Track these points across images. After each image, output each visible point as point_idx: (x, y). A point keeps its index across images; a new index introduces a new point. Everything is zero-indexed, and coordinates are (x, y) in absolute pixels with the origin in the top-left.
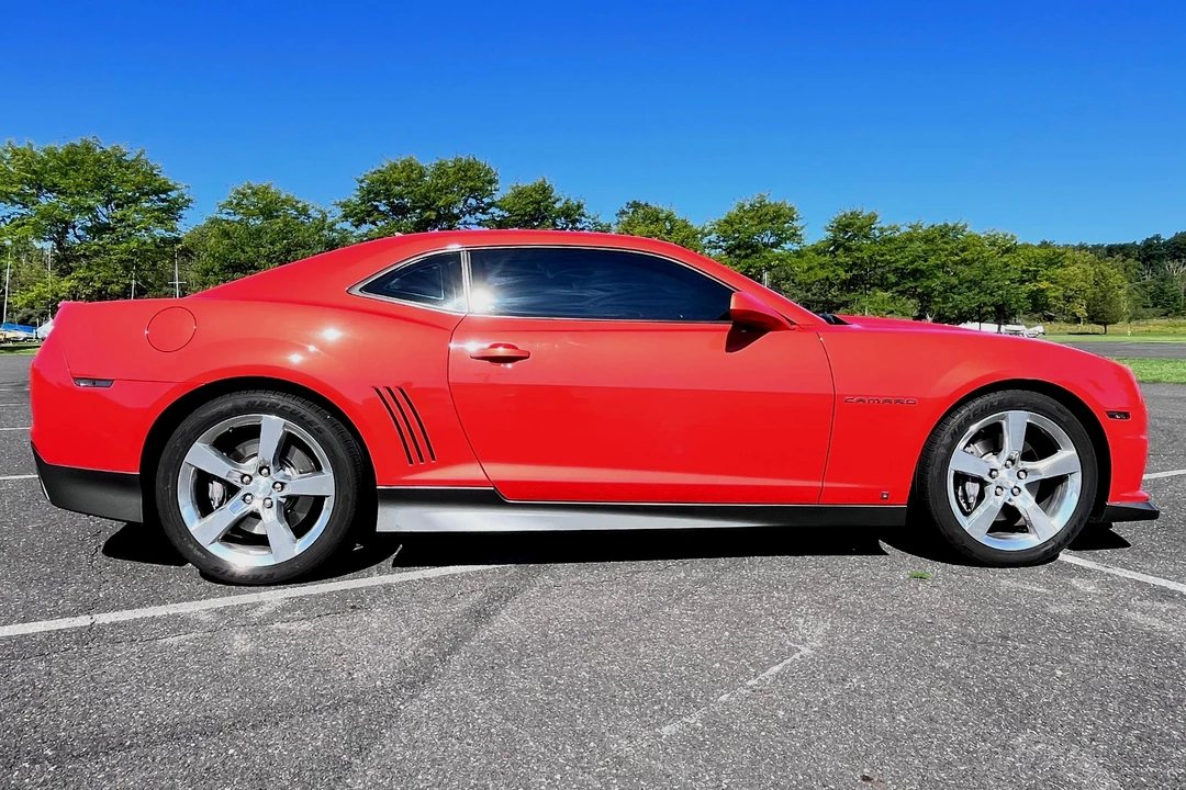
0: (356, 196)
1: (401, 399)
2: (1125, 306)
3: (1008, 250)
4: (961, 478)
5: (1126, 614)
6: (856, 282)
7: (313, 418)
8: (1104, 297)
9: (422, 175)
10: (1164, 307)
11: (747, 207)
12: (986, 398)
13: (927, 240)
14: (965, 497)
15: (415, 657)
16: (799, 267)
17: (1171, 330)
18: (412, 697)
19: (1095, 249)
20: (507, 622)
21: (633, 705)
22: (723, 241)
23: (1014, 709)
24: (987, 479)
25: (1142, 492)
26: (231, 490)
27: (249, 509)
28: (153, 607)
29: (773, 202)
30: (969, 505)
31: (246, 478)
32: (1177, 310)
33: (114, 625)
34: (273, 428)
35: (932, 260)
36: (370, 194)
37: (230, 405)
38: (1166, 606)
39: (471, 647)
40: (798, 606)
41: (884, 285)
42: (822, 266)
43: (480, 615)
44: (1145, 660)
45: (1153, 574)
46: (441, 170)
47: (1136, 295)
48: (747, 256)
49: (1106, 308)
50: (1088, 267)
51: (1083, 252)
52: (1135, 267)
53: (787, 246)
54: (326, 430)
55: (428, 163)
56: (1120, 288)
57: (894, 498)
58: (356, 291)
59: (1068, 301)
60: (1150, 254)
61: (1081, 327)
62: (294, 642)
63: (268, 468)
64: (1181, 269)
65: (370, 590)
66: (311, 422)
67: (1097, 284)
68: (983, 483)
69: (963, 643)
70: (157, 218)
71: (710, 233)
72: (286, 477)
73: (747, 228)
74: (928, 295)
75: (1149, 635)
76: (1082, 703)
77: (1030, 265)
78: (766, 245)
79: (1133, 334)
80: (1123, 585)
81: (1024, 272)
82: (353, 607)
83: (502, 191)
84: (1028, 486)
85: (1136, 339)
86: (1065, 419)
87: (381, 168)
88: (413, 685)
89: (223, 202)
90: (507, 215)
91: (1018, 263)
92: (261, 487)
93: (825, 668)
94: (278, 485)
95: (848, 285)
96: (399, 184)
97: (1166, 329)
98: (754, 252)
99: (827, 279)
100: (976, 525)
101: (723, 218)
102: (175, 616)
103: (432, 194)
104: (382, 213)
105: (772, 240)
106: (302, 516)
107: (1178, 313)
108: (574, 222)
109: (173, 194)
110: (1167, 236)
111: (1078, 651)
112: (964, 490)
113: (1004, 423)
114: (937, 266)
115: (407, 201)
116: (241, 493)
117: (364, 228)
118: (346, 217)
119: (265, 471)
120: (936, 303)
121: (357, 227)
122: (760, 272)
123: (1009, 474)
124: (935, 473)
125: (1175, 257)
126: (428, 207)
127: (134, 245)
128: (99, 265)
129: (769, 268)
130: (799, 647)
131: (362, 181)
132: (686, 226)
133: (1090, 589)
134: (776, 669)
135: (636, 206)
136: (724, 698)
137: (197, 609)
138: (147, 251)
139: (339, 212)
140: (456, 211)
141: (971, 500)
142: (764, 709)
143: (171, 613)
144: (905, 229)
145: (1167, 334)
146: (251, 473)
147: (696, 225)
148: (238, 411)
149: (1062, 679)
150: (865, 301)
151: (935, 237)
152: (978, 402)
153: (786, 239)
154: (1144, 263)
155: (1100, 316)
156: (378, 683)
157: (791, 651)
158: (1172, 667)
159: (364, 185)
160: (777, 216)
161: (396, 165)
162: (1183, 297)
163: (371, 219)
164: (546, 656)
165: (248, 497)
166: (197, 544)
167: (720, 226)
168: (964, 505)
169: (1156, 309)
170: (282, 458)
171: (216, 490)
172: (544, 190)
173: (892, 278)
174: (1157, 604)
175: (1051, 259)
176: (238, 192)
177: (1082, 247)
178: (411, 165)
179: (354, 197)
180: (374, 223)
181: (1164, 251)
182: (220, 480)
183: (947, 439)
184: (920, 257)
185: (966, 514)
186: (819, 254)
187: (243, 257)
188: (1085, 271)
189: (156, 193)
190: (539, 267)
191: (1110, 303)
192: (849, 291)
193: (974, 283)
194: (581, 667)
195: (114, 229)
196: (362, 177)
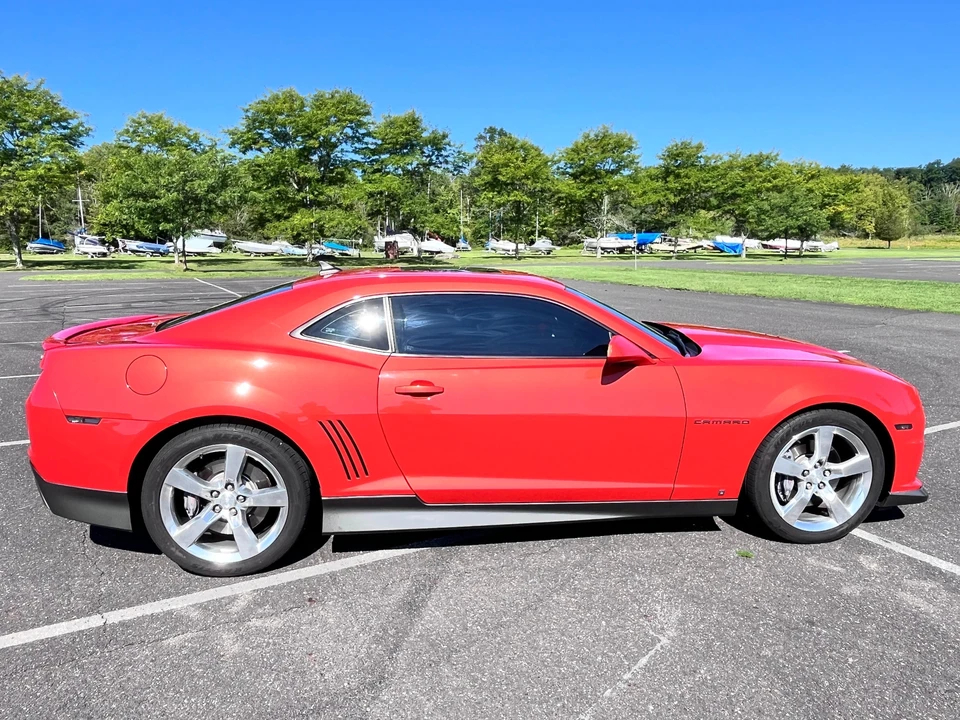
0: (243, 125)
1: (339, 430)
2: (906, 222)
3: (813, 177)
4: (780, 478)
5: (901, 594)
6: (685, 205)
7: (268, 446)
8: (890, 216)
9: (303, 106)
10: (938, 224)
11: (592, 136)
12: (803, 416)
13: (746, 169)
14: (783, 490)
15: (369, 656)
16: (634, 190)
17: (943, 244)
18: (373, 698)
19: (885, 173)
20: (434, 615)
21: (540, 703)
22: (571, 167)
23: (819, 699)
24: (801, 477)
25: (917, 482)
26: (202, 503)
27: (219, 516)
28: (149, 604)
29: (615, 133)
30: (785, 497)
31: (215, 493)
32: (949, 227)
33: (122, 624)
34: (235, 454)
35: (749, 186)
36: (255, 123)
37: (200, 438)
38: (928, 585)
39: (410, 642)
40: (656, 590)
41: (707, 206)
42: (655, 191)
43: (412, 607)
44: (913, 644)
45: (920, 548)
46: (320, 103)
47: (917, 214)
48: (590, 182)
49: (892, 227)
50: (878, 189)
51: (876, 175)
52: (917, 188)
53: (626, 172)
54: (280, 455)
55: (308, 96)
56: (904, 207)
57: (729, 493)
58: (297, 334)
59: (860, 219)
60: (931, 177)
61: (870, 242)
62: (271, 641)
63: (233, 485)
64: (956, 191)
65: (320, 579)
66: (267, 450)
67: (885, 204)
68: (796, 480)
69: (780, 629)
70: (60, 146)
71: (559, 161)
72: (247, 490)
73: (591, 157)
74: (744, 216)
75: (916, 616)
76: (866, 690)
77: (831, 191)
78: (607, 172)
79: (912, 249)
80: (899, 562)
81: (825, 196)
82: (310, 600)
83: (376, 121)
84: (831, 482)
85: (915, 254)
86: (862, 431)
87: (264, 99)
88: (372, 685)
89: (120, 130)
90: (380, 142)
91: (822, 186)
92: (227, 500)
93: (680, 659)
94: (241, 498)
95: (677, 208)
96: (282, 114)
97: (939, 244)
98: (597, 178)
99: (659, 202)
100: (790, 513)
101: (571, 146)
102: (170, 613)
103: (313, 125)
104: (266, 140)
105: (612, 167)
106: (261, 519)
107: (950, 229)
108: (439, 150)
109: (73, 123)
110: (946, 161)
111: (864, 635)
112: (782, 486)
113: (816, 435)
114: (753, 192)
115: (290, 130)
116: (211, 505)
117: (251, 155)
118: (233, 145)
119: (230, 487)
120: (750, 223)
121: (244, 153)
122: (601, 196)
123: (817, 472)
124: (761, 475)
125: (952, 180)
126: (310, 136)
127: (41, 171)
128: (10, 189)
129: (610, 192)
130: (659, 636)
131: (247, 111)
132: (539, 155)
133: (874, 566)
134: (644, 661)
135: (492, 131)
136: (608, 693)
137: (185, 605)
138: (54, 176)
139: (229, 140)
140: (334, 140)
141: (788, 493)
142: (639, 704)
143: (165, 610)
144: (726, 158)
145: (939, 249)
146: (219, 489)
147: (547, 153)
148: (207, 442)
149: (852, 666)
150: (690, 221)
151: (751, 166)
152: (798, 419)
153: (624, 166)
154: (925, 185)
155: (886, 233)
156: (346, 684)
157: (655, 641)
158: (931, 652)
159: (249, 114)
160: (619, 145)
161: (277, 95)
162: (955, 216)
163: (257, 147)
164: (469, 651)
165: (217, 508)
166: (178, 547)
167: (567, 153)
168: (781, 496)
169: (931, 226)
170: (244, 475)
171: (190, 504)
172: (414, 122)
173: (714, 201)
174: (923, 583)
175: (849, 186)
176: (134, 121)
177: (875, 171)
178: (292, 96)
179: (241, 126)
180: (259, 150)
181: (942, 174)
182: (193, 496)
183: (772, 449)
184: (738, 183)
185: (783, 503)
186: (652, 180)
187: (144, 187)
188: (876, 193)
189: (58, 120)
190: (449, 311)
191: (894, 222)
192: (677, 213)
193: (784, 209)
194: (498, 663)
195: (21, 157)
196: (247, 107)
